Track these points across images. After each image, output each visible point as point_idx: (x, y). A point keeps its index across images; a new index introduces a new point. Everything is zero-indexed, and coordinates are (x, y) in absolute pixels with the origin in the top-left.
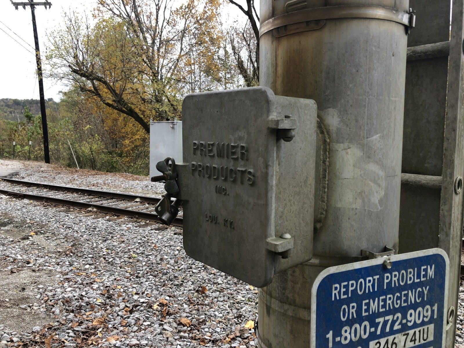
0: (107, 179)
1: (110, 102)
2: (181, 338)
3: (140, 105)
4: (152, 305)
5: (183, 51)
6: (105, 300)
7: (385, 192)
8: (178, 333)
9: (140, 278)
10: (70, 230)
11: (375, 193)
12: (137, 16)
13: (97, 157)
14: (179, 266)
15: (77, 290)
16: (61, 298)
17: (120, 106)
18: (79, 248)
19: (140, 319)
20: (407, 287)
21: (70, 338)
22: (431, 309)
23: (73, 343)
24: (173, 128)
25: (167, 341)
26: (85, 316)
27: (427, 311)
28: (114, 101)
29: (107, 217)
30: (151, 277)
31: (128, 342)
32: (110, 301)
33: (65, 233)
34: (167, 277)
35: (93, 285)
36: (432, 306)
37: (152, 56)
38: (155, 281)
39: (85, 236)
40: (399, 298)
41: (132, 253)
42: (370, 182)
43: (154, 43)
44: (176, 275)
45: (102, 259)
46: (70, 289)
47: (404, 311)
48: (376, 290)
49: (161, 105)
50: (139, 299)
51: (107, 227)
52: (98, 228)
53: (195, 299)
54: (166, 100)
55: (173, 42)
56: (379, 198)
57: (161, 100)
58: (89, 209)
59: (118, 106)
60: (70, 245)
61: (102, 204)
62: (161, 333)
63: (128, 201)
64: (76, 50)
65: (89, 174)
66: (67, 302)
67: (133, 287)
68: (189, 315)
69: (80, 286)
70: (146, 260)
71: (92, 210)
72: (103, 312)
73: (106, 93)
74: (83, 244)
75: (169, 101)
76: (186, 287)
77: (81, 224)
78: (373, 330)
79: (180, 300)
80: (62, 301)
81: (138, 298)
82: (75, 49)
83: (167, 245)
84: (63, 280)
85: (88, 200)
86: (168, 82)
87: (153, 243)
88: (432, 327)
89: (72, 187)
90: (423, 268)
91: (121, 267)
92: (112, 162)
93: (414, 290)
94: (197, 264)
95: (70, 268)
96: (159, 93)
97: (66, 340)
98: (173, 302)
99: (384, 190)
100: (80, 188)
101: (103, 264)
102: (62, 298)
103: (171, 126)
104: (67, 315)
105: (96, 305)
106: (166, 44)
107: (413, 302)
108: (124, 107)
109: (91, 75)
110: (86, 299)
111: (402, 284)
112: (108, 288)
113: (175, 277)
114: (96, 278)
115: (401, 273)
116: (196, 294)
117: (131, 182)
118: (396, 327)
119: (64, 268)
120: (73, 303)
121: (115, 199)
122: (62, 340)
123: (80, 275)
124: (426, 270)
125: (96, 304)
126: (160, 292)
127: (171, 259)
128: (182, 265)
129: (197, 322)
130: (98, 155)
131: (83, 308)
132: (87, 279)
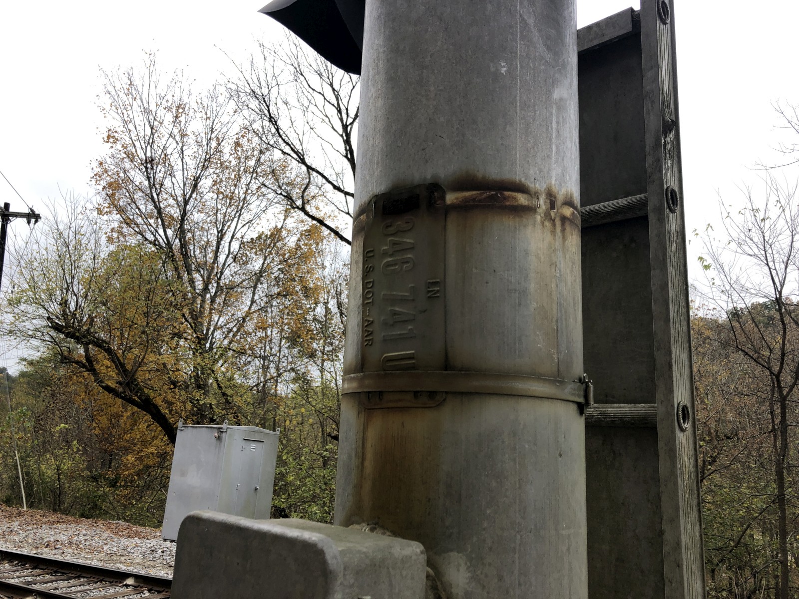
0: (78, 532)
1: (112, 384)
3: (166, 393)
5: (255, 304)
12: (184, 245)
13: (67, 486)
17: (128, 393)
24: (219, 438)
28: (119, 383)
37: (200, 311)
43: (206, 289)
49: (204, 394)
54: (215, 385)
55: (239, 290)
57: (206, 385)
58: (28, 598)
59: (124, 392)
63: (110, 582)
64: (67, 292)
65: (45, 520)
73: (107, 367)
75: (220, 387)
82: (65, 291)
86: (222, 355)
92: (95, 497)
96: (202, 373)
103: (216, 435)
106: (228, 292)
108: (136, 395)
109: (84, 336)
117: (125, 541)
121: (84, 577)
130: (70, 482)
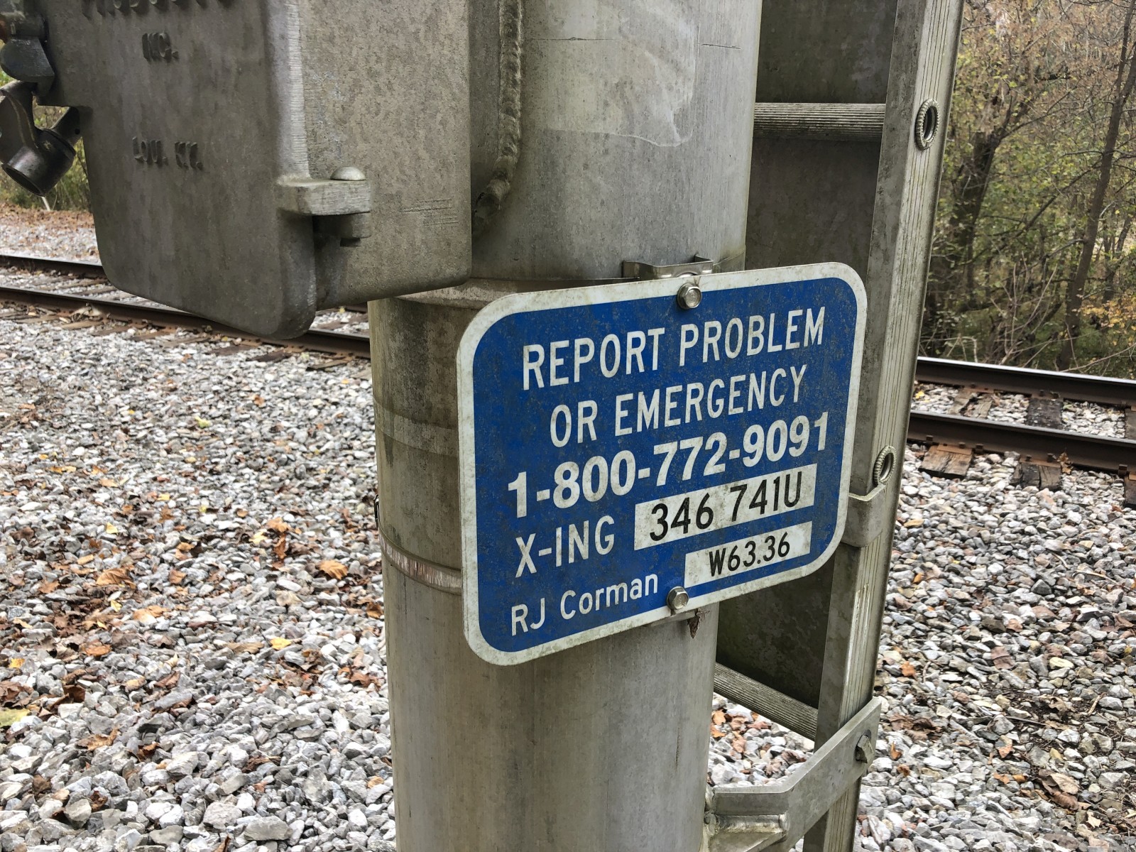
2: (321, 603)
4: (249, 534)
6: (126, 528)
7: (695, 92)
8: (313, 593)
9: (218, 473)
10: (28, 364)
11: (665, 91)
14: (320, 443)
15: (54, 507)
16: (8, 528)
18: (55, 407)
19: (217, 568)
20: (744, 364)
21: (38, 617)
22: (812, 425)
23: (45, 627)
25: (286, 612)
26: (75, 567)
27: (799, 431)
29: (131, 331)
30: (247, 470)
31: (185, 619)
32: (140, 530)
33: (16, 372)
34: (289, 470)
35: (95, 495)
36: (813, 418)
38: (257, 480)
39: (70, 379)
40: (722, 393)
41: (197, 416)
42: (647, 54)
44: (312, 464)
45: (119, 432)
46: (33, 505)
47: (734, 428)
48: (655, 367)
50: (215, 523)
51: (130, 356)
52: (106, 356)
53: (360, 517)
56: (677, 108)
58: (81, 311)
60: (30, 402)
61: (116, 299)
62: (271, 597)
66: (25, 534)
67: (202, 497)
68: (343, 553)
69: (59, 498)
70: (234, 431)
71: (87, 313)
72: (124, 555)
74: (66, 399)
76: (337, 492)
77: (59, 348)
78: (645, 473)
79: (322, 522)
80: (11, 534)
81: (215, 520)
83: (287, 395)
84: (13, 484)
85: (78, 290)
87: (251, 391)
88: (810, 471)
89: (32, 256)
90: (792, 314)
91: (169, 451)
93: (764, 374)
94: (364, 439)
95: (33, 457)
97: (27, 621)
98: (304, 526)
99: (691, 84)
100: (55, 259)
101: (122, 443)
102: (14, 527)
104: (28, 566)
105: (103, 541)
107: (761, 406)
110: (77, 528)
111: (731, 355)
112: (135, 501)
113: (310, 470)
114: (105, 479)
115: (730, 326)
116: (361, 506)
118: (712, 468)
119: (15, 458)
120: (43, 537)
122: (15, 622)
123: (59, 471)
124: (800, 321)
125: (103, 538)
126: (271, 504)
127: (298, 427)
128: (328, 441)
129: (362, 568)
131: (70, 549)
132: (79, 480)
